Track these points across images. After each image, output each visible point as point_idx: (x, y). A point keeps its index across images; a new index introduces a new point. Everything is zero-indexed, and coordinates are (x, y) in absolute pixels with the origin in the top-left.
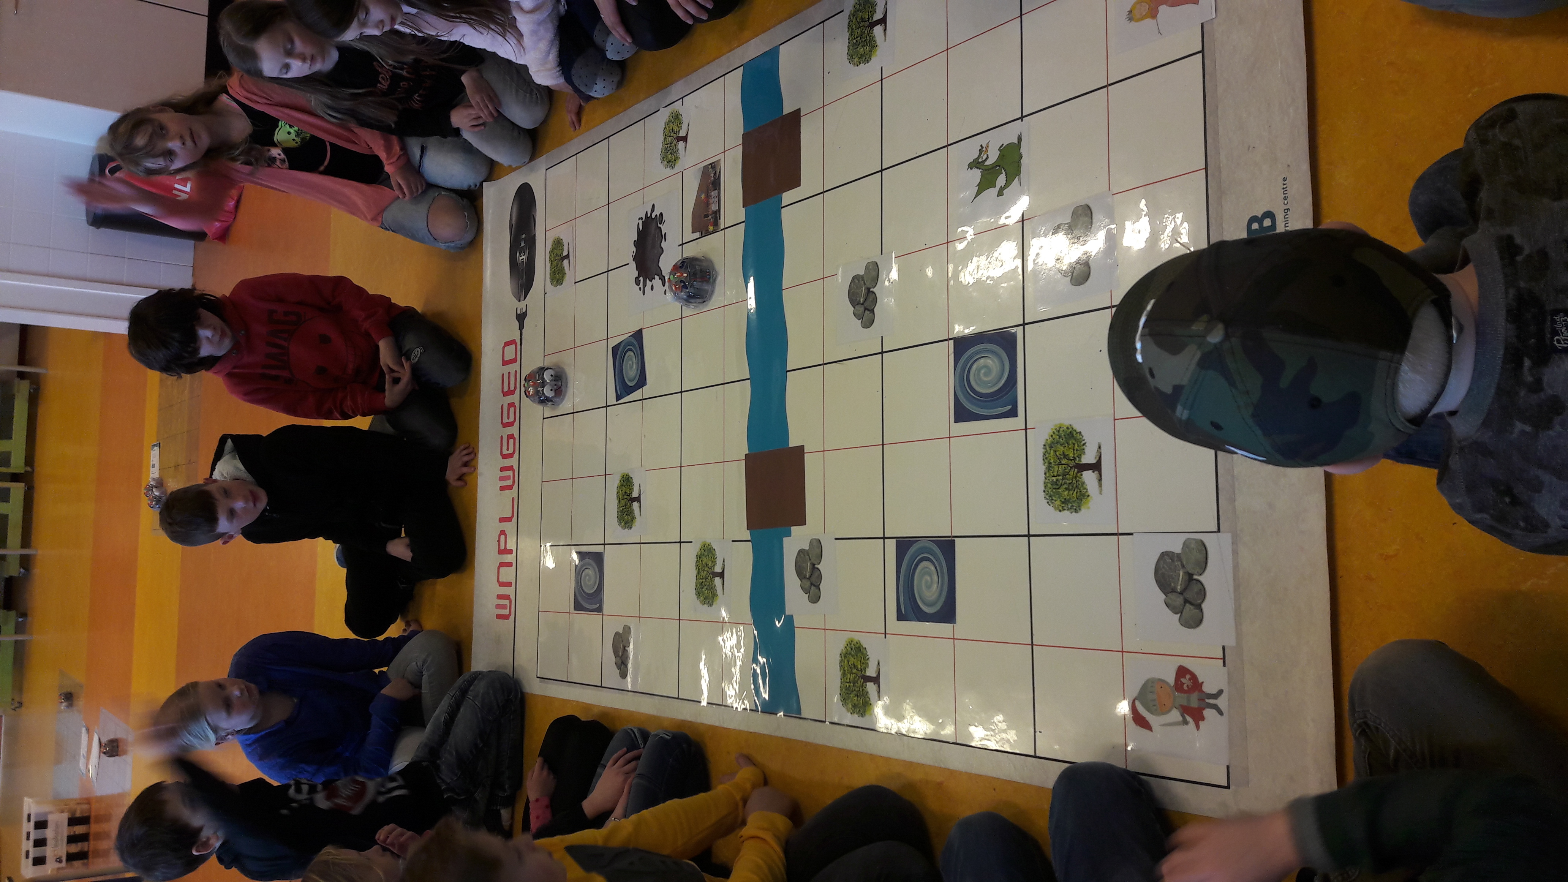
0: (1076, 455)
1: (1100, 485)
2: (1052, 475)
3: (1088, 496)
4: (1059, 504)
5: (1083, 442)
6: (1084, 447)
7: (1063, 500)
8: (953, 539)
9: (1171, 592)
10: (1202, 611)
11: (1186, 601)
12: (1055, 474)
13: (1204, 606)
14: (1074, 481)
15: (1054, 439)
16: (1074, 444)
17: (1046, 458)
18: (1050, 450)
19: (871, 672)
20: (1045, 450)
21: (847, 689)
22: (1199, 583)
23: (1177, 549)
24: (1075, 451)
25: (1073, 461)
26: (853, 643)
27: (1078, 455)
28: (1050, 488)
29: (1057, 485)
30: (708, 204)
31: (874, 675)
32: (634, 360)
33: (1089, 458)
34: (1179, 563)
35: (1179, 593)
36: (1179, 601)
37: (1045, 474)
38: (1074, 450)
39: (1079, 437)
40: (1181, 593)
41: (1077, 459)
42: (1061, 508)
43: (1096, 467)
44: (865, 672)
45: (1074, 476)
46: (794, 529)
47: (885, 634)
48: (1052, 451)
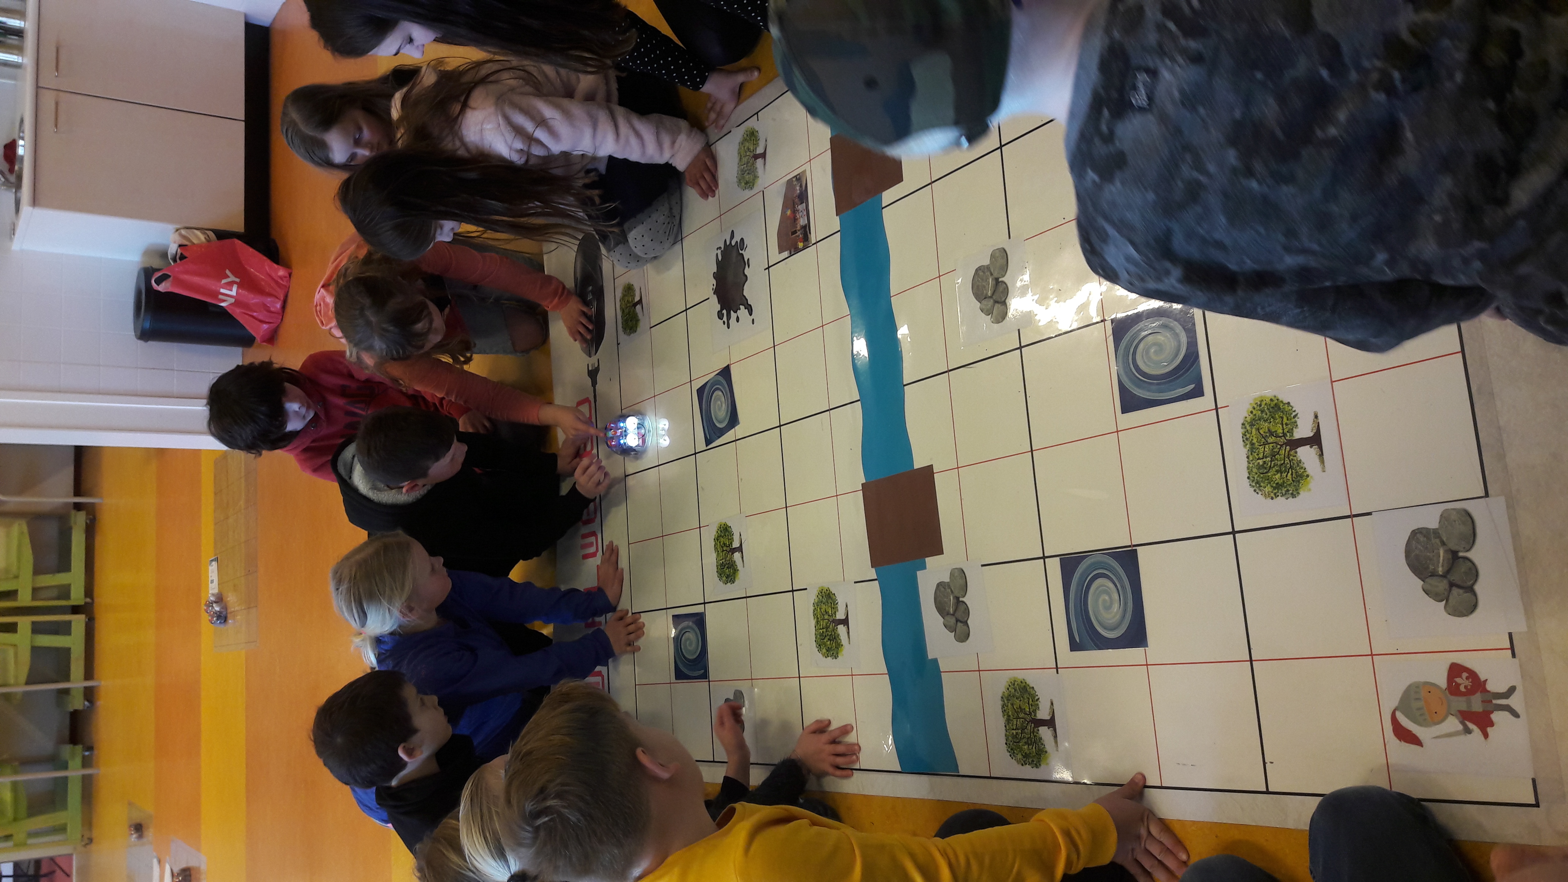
0: (1286, 431)
1: (1322, 461)
2: (1257, 458)
3: (1308, 476)
4: (1270, 490)
5: (1294, 414)
6: (1296, 419)
7: (1274, 485)
8: (1134, 548)
9: (1430, 576)
10: (1475, 595)
11: (1452, 585)
12: (1261, 456)
13: (1477, 588)
14: (1287, 461)
15: (1255, 415)
16: (1282, 418)
17: (1247, 439)
18: (1252, 428)
19: (1043, 714)
20: (1244, 430)
21: (1015, 737)
22: (1467, 561)
23: (1432, 523)
24: (1284, 426)
25: (1283, 438)
26: (1016, 683)
27: (1289, 429)
28: (1256, 474)
29: (1266, 468)
30: (795, 220)
31: (1047, 717)
32: (724, 400)
33: (1303, 430)
34: (1438, 541)
35: (1441, 576)
36: (1442, 585)
37: (1248, 457)
38: (1282, 425)
39: (1287, 408)
40: (1444, 576)
41: (1288, 434)
42: (1272, 495)
43: (1315, 440)
44: (1035, 715)
45: (1286, 455)
46: (929, 561)
47: (1057, 668)
48: (1254, 430)
